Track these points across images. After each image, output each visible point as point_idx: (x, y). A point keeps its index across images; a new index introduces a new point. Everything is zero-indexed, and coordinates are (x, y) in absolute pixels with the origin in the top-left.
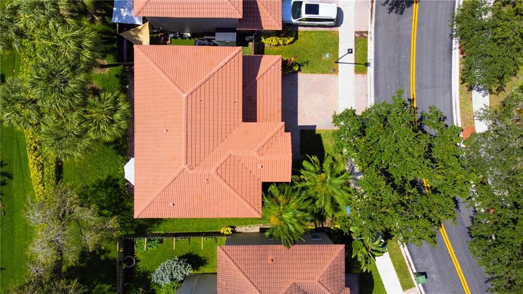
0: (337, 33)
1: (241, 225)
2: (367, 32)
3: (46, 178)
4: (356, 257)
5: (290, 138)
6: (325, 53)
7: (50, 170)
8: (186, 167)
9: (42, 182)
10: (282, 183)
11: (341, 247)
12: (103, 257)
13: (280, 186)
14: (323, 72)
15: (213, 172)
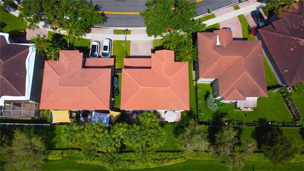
0: (114, 41)
1: (192, 78)
2: (114, 30)
3: (174, 157)
5: (157, 51)
6: (122, 45)
7: (171, 155)
8: (169, 87)
9: (176, 159)
10: (175, 54)
14: (130, 46)
15: (171, 77)
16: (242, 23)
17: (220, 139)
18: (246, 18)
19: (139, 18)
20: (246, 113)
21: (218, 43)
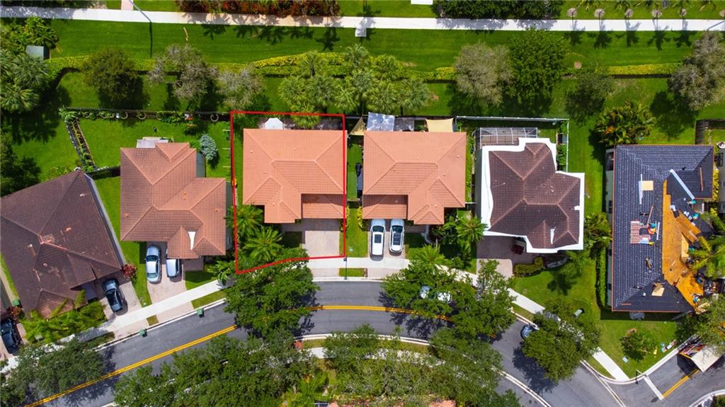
0: (367, 257)
1: (238, 191)
2: (367, 276)
3: (270, 68)
4: (217, 263)
5: (291, 222)
6: (353, 248)
7: (275, 71)
8: (273, 161)
9: (268, 65)
10: (264, 216)
11: (224, 253)
12: (218, 102)
13: (262, 216)
15: (271, 176)
16: (145, 291)
17: (200, 87)
18: (138, 300)
19: (325, 299)
20: (155, 134)
21: (192, 235)
